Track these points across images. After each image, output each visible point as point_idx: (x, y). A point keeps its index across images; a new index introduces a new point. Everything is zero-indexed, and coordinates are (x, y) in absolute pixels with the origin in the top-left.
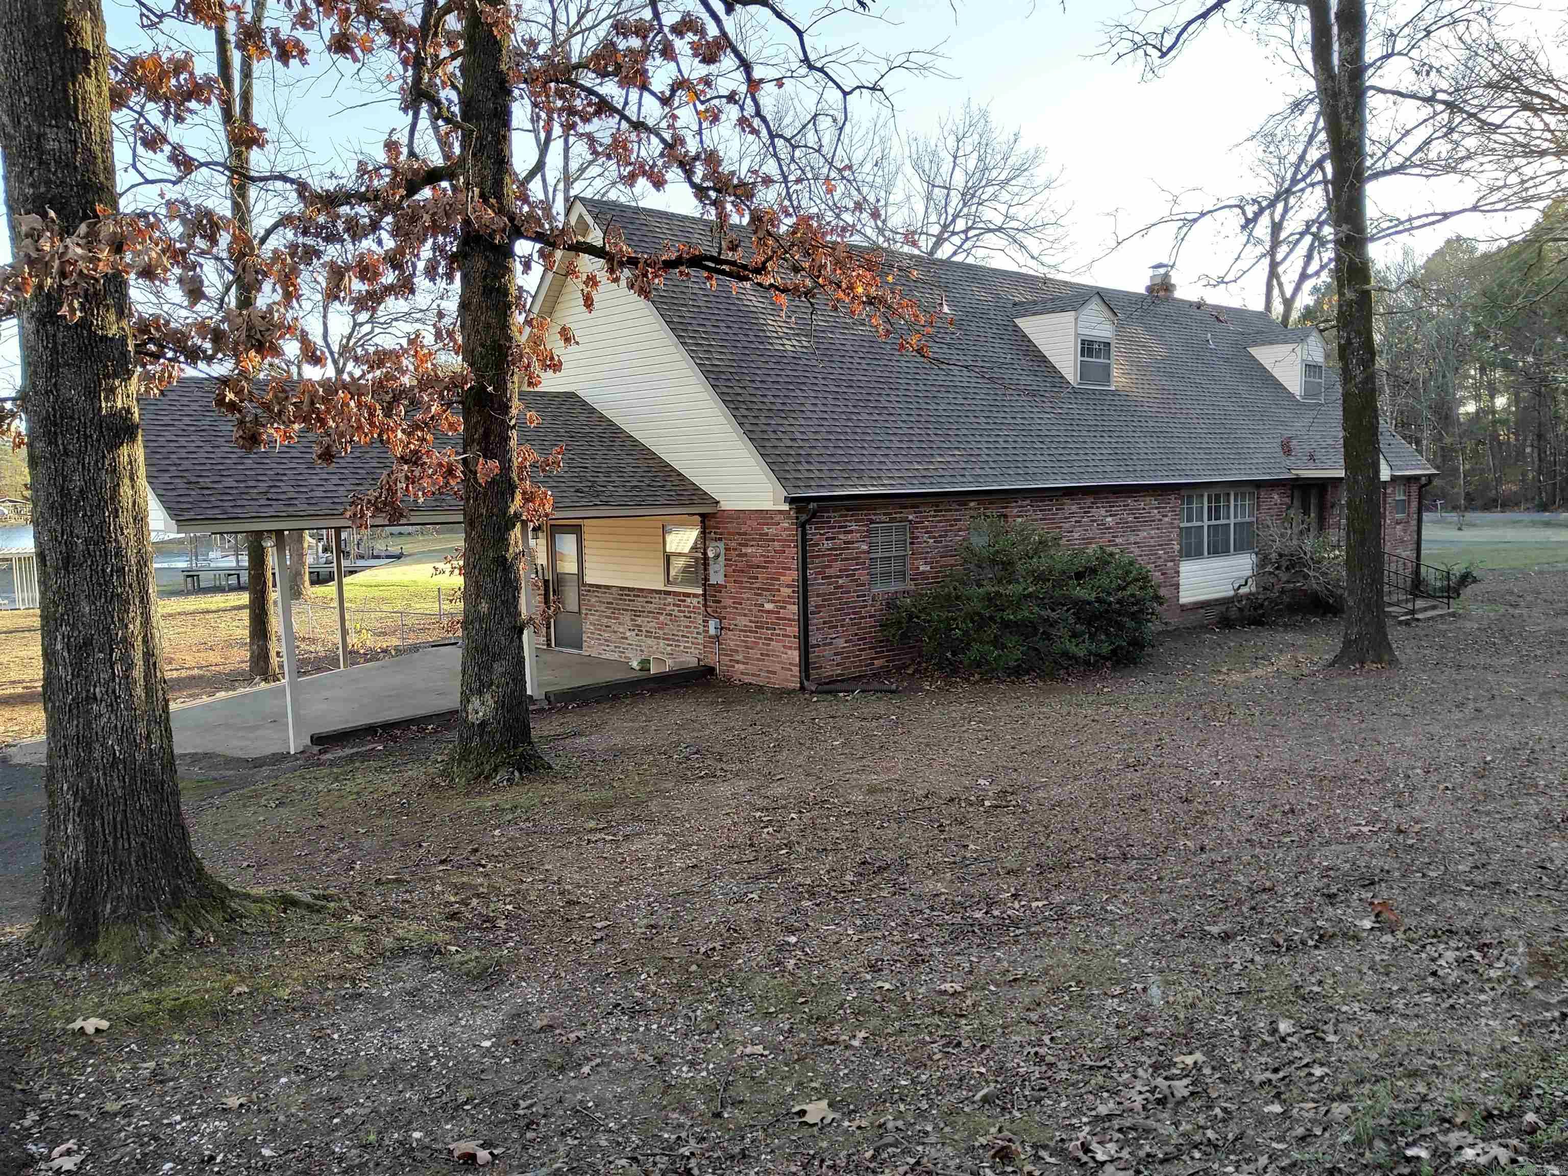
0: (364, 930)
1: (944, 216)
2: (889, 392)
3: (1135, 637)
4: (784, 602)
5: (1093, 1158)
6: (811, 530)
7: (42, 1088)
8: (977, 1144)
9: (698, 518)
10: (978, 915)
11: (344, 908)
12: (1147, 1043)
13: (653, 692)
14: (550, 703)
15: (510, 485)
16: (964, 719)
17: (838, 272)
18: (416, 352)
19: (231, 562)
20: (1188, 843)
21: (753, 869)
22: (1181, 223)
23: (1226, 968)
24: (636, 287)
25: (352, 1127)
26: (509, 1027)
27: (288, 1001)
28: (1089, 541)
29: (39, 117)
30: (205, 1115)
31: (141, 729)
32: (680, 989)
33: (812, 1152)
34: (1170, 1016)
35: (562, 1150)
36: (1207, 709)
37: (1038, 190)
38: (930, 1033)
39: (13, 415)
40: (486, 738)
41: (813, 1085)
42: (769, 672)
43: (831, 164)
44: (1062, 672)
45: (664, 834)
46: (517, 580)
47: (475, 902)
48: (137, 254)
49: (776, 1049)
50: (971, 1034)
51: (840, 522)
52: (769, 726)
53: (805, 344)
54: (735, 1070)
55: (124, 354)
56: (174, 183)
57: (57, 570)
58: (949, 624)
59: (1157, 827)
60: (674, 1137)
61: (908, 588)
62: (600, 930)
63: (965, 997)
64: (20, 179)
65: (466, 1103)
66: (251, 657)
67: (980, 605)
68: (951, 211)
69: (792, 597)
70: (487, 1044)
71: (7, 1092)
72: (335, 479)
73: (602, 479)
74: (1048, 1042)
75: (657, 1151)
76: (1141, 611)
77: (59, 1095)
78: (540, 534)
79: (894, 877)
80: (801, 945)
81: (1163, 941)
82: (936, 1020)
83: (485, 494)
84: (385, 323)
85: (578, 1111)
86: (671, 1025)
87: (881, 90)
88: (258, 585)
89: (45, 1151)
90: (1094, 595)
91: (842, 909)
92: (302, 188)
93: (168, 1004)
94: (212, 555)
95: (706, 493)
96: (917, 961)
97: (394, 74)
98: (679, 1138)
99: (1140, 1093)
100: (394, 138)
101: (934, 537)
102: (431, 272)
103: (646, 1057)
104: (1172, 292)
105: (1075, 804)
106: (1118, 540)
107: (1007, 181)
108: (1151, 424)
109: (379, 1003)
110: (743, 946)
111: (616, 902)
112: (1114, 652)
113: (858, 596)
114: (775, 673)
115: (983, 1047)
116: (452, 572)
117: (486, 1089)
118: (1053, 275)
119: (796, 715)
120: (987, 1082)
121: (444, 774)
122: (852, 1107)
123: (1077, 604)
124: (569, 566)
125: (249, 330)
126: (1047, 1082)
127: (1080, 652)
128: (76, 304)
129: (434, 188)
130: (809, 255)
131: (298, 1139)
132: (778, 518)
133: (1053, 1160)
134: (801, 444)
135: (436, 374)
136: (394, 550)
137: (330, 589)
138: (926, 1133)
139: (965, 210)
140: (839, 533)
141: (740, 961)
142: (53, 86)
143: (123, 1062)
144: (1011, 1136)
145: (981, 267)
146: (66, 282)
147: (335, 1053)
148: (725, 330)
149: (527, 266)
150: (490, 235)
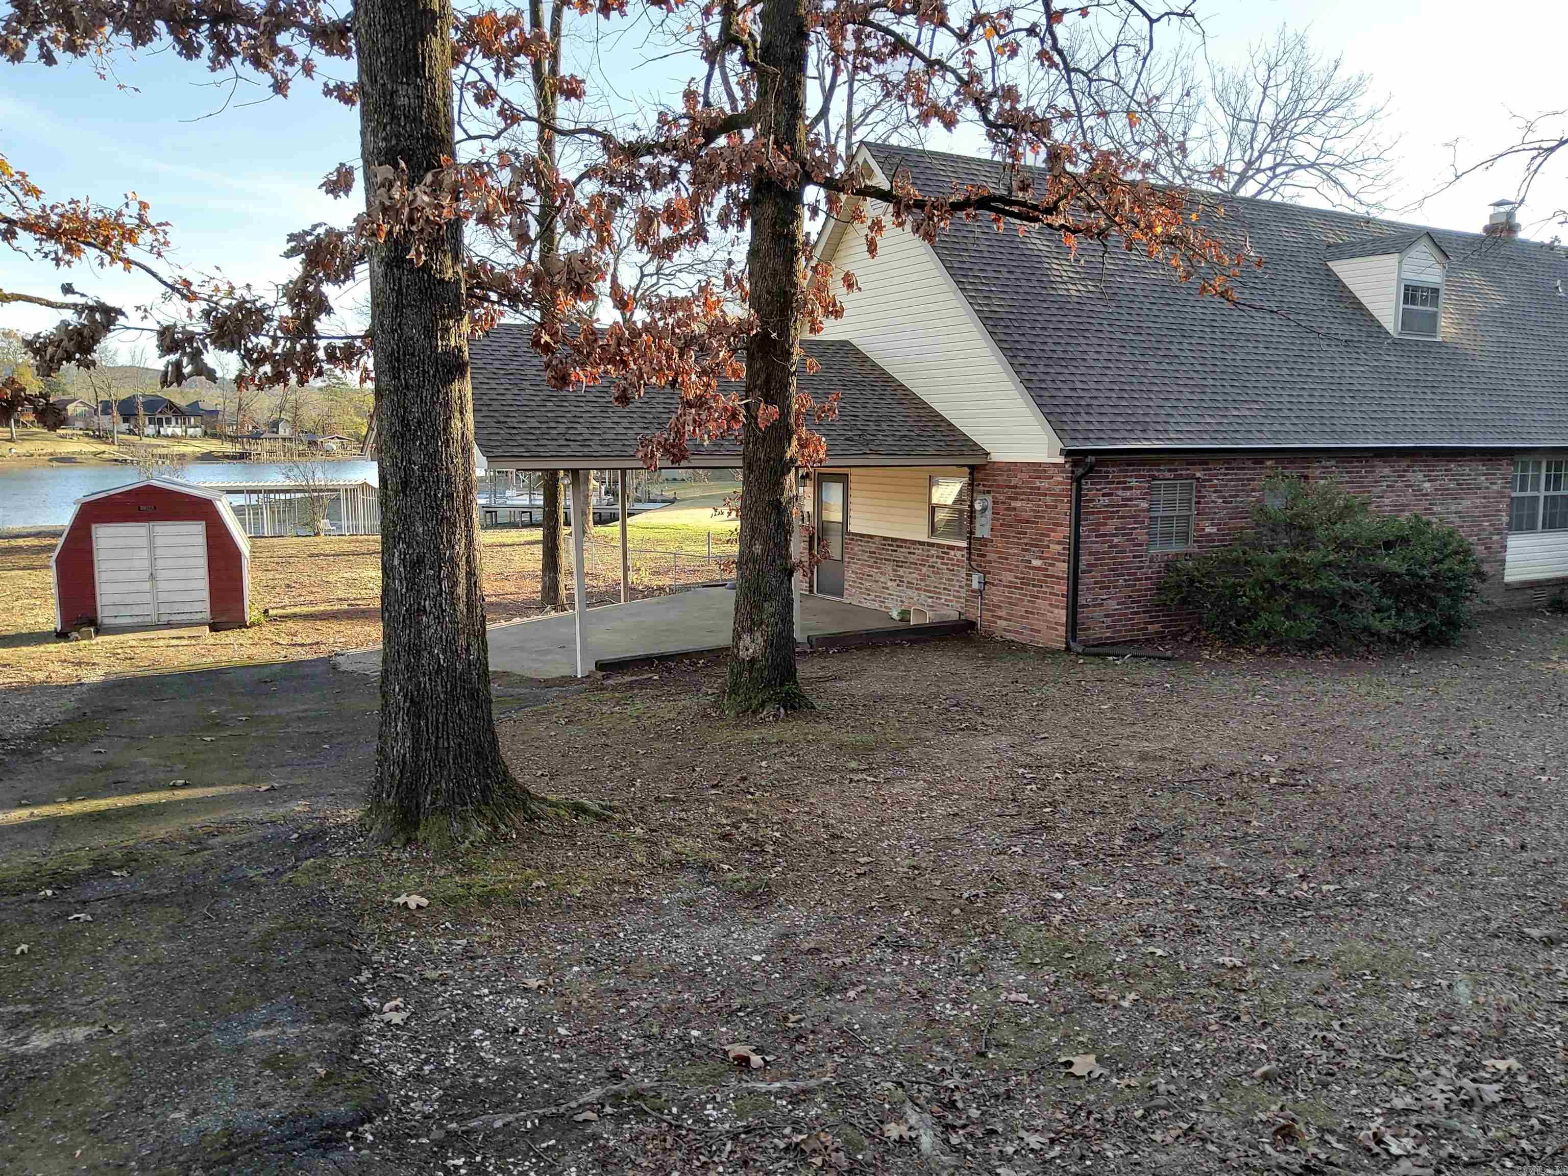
0: (646, 841)
1: (1249, 152)
2: (1181, 339)
3: (1450, 617)
4: (1053, 559)
5: (1387, 1151)
6: (1087, 485)
7: (374, 951)
8: (1256, 1119)
9: (967, 470)
10: (1261, 892)
11: (627, 820)
12: (1452, 1042)
13: (912, 642)
14: (812, 647)
15: (788, 430)
16: (1248, 691)
17: (1136, 210)
18: (706, 299)
19: (524, 500)
20: (1507, 840)
21: (1015, 823)
22: (1535, 153)
23: (1548, 975)
24: (921, 231)
25: (638, 1018)
26: (777, 946)
27: (579, 898)
28: (1401, 508)
29: (393, 77)
30: (509, 992)
31: (462, 641)
32: (944, 929)
33: (1079, 1103)
34: (1480, 1017)
35: (829, 1066)
36: (1533, 698)
37: (1360, 121)
38: (1206, 1003)
39: (362, 353)
40: (755, 675)
41: (1081, 1039)
42: (1032, 630)
43: (1132, 98)
44: (1361, 649)
45: (925, 781)
46: (790, 523)
47: (744, 826)
48: (474, 201)
49: (1042, 1000)
50: (1251, 1010)
51: (1119, 477)
52: (1032, 685)
53: (1091, 289)
54: (999, 1014)
55: (458, 296)
56: (494, 138)
57: (396, 493)
58: (1236, 591)
59: (1468, 818)
60: (938, 1069)
61: (1190, 550)
62: (863, 865)
63: (1246, 972)
64: (374, 132)
65: (740, 1010)
66: (543, 587)
67: (1273, 571)
68: (1257, 146)
69: (1063, 555)
70: (757, 958)
71: (346, 950)
72: (625, 423)
73: (872, 427)
74: (1337, 1028)
75: (922, 1079)
76: (1460, 588)
77: (387, 958)
78: (808, 482)
79: (1168, 846)
80: (1067, 902)
81: (1473, 939)
82: (1213, 991)
83: (764, 439)
84: (670, 274)
85: (845, 1031)
86: (934, 963)
87: (1192, 15)
88: (551, 520)
89: (378, 1005)
90: (1405, 567)
91: (1111, 872)
92: (607, 140)
93: (476, 890)
94: (508, 493)
95: (976, 444)
96: (1192, 931)
97: (694, 24)
98: (943, 1070)
99: (1443, 1091)
100: (693, 88)
101: (1224, 497)
102: (724, 221)
103: (911, 990)
104: (1515, 232)
105: (1374, 789)
106: (1435, 508)
107: (1324, 112)
108: (1483, 380)
109: (659, 910)
110: (1007, 896)
111: (877, 840)
112: (1423, 631)
113: (1134, 557)
114: (1039, 631)
115: (1264, 1024)
116: (729, 514)
117: (759, 1000)
118: (1374, 213)
119: (1060, 676)
120: (1268, 1059)
121: (716, 705)
122: (1120, 1065)
123: (1384, 575)
124: (835, 515)
125: (569, 273)
126: (1335, 1068)
127: (1385, 628)
128: (422, 248)
129: (729, 137)
130: (1106, 193)
131: (589, 1023)
132: (1052, 471)
133: (1340, 1146)
134: (1081, 393)
135: (725, 320)
136: (669, 495)
137: (614, 529)
138: (1201, 1102)
139: (1274, 145)
140: (1117, 489)
141: (1004, 910)
142: (406, 45)
143: (439, 937)
144: (1294, 1116)
145: (1291, 206)
146: (414, 228)
147: (621, 950)
148: (1008, 276)
149: (815, 211)
150: (781, 181)
